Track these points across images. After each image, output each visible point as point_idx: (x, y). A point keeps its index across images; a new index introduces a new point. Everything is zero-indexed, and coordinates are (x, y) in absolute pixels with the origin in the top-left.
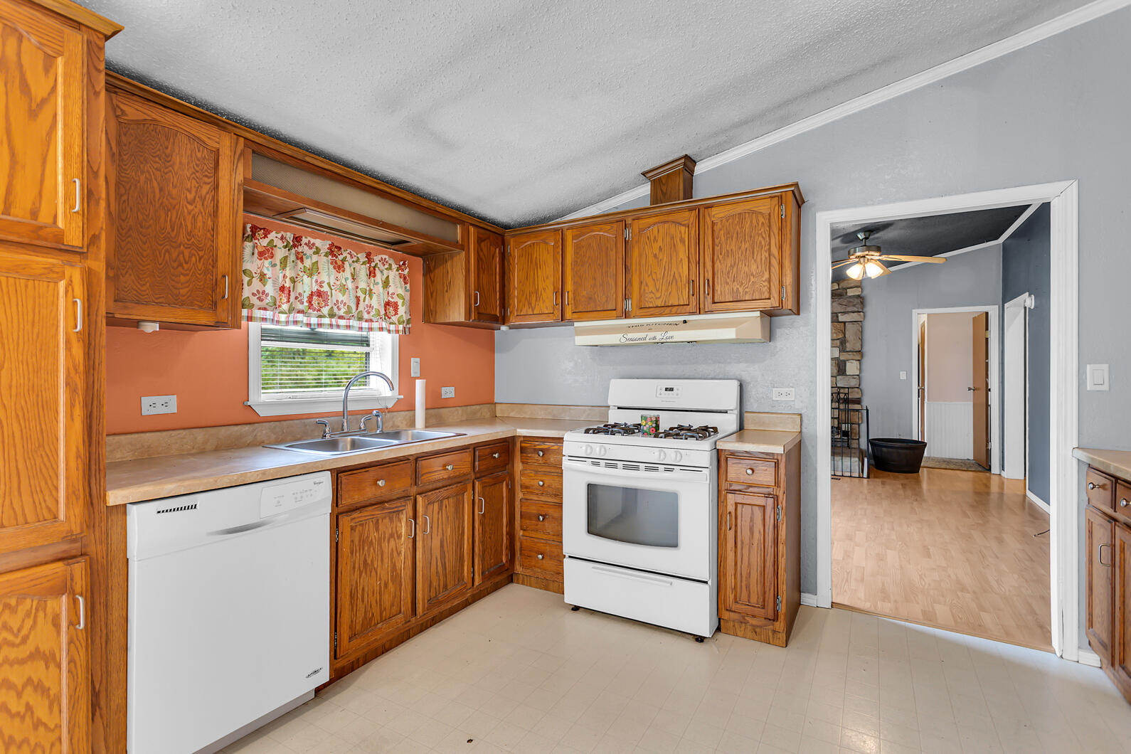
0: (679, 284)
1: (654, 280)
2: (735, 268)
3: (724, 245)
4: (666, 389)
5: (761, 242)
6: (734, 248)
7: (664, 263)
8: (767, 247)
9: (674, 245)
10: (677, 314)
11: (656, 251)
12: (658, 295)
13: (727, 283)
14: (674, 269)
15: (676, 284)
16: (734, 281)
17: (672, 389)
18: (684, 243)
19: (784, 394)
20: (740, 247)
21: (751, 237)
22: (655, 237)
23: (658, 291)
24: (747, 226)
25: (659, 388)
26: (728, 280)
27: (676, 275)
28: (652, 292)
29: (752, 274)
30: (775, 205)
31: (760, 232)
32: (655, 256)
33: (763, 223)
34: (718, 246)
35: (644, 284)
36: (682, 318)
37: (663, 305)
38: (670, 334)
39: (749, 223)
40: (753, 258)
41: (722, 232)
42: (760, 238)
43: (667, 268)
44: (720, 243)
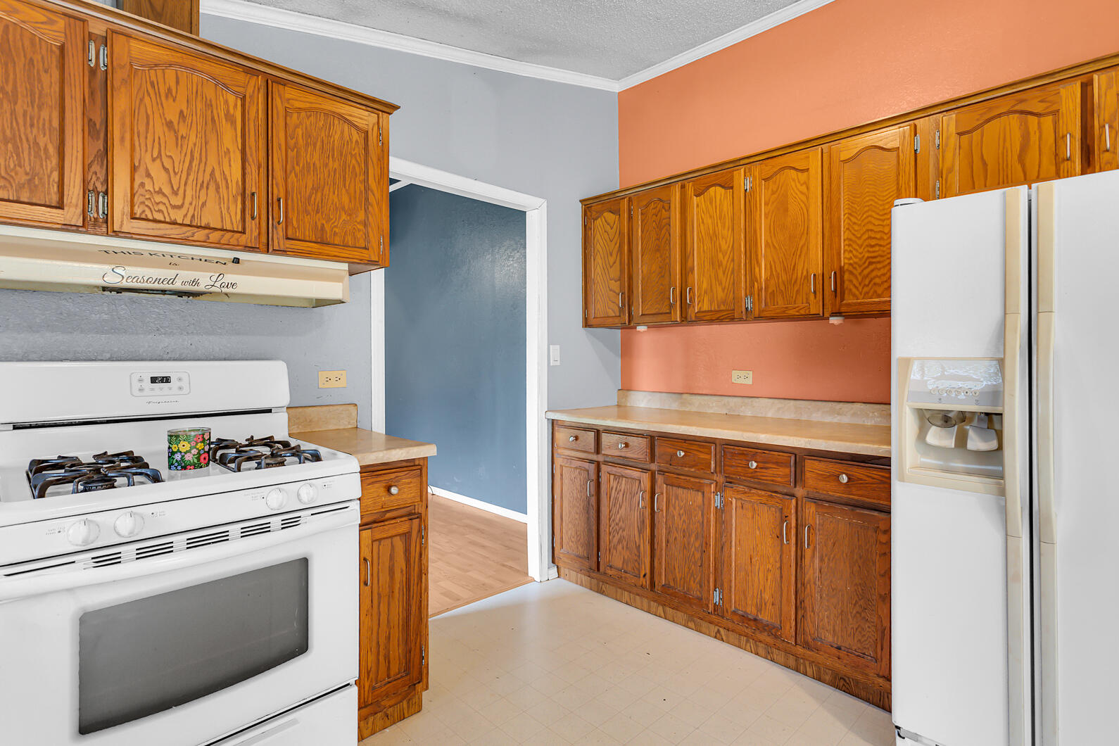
0: (223, 190)
1: (166, 170)
2: (319, 194)
3: (303, 153)
4: (154, 380)
5: (354, 167)
6: (317, 162)
7: (191, 145)
8: (362, 177)
9: (213, 119)
10: (219, 245)
11: (173, 116)
12: (176, 201)
13: (308, 213)
14: (212, 161)
15: (218, 192)
16: (318, 212)
17: (166, 380)
18: (233, 123)
19: (333, 379)
20: (327, 164)
21: (341, 155)
22: (169, 90)
23: (175, 193)
24: (337, 137)
25: (135, 378)
26: (310, 208)
27: (217, 174)
28: (160, 192)
29: (343, 208)
30: (374, 124)
31: (353, 153)
32: (169, 124)
33: (357, 141)
34: (292, 151)
35: (141, 172)
36: (231, 255)
37: (187, 221)
38: (229, 278)
39: (339, 133)
40: (345, 187)
41: (299, 131)
42: (354, 161)
43: (196, 155)
44: (295, 147)
